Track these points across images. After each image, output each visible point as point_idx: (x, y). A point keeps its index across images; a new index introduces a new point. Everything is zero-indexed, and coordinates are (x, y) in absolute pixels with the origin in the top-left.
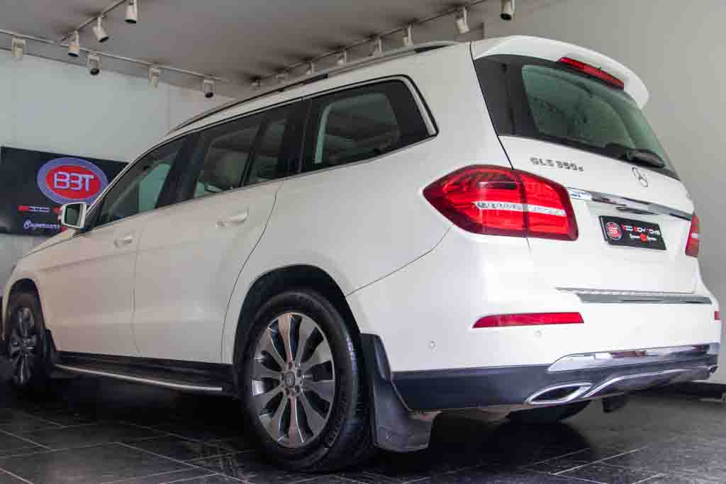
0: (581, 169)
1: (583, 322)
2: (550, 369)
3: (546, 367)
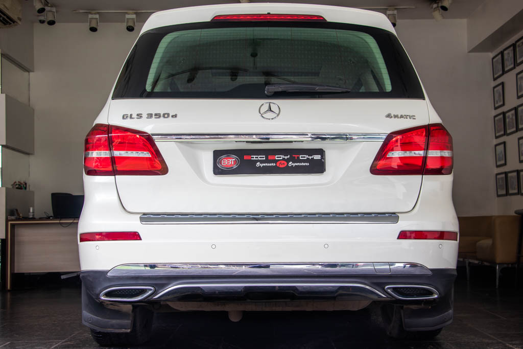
0: (175, 116)
1: (140, 239)
2: (109, 274)
3: (107, 272)
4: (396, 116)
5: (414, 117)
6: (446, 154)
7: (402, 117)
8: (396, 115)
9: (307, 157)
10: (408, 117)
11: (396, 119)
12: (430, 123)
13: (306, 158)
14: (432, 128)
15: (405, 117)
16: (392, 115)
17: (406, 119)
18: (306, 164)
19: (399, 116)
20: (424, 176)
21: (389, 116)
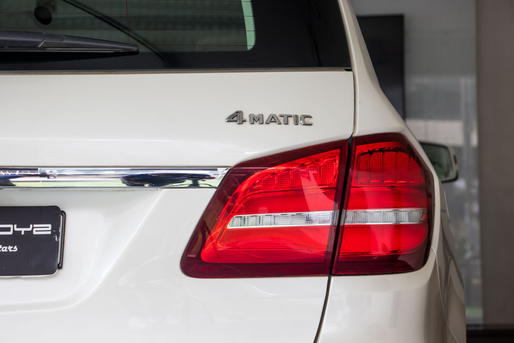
4: (256, 119)
5: (307, 120)
6: (407, 216)
7: (273, 119)
8: (256, 114)
9: (13, 228)
10: (291, 120)
11: (257, 125)
12: (356, 134)
13: (11, 233)
14: (361, 149)
15: (282, 119)
16: (246, 116)
17: (283, 126)
18: (10, 248)
19: (265, 119)
20: (333, 279)
21: (236, 117)
